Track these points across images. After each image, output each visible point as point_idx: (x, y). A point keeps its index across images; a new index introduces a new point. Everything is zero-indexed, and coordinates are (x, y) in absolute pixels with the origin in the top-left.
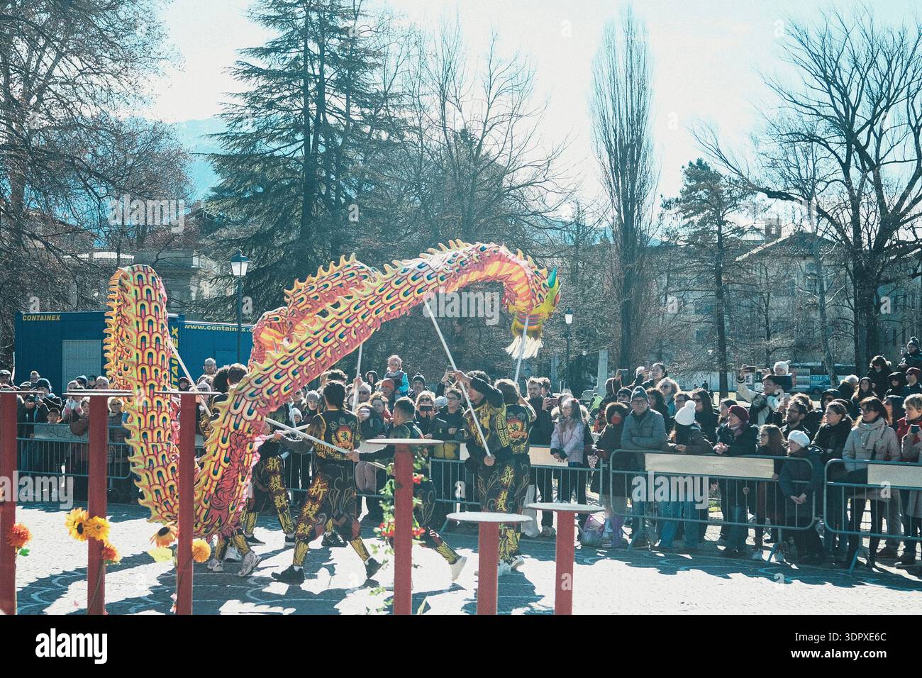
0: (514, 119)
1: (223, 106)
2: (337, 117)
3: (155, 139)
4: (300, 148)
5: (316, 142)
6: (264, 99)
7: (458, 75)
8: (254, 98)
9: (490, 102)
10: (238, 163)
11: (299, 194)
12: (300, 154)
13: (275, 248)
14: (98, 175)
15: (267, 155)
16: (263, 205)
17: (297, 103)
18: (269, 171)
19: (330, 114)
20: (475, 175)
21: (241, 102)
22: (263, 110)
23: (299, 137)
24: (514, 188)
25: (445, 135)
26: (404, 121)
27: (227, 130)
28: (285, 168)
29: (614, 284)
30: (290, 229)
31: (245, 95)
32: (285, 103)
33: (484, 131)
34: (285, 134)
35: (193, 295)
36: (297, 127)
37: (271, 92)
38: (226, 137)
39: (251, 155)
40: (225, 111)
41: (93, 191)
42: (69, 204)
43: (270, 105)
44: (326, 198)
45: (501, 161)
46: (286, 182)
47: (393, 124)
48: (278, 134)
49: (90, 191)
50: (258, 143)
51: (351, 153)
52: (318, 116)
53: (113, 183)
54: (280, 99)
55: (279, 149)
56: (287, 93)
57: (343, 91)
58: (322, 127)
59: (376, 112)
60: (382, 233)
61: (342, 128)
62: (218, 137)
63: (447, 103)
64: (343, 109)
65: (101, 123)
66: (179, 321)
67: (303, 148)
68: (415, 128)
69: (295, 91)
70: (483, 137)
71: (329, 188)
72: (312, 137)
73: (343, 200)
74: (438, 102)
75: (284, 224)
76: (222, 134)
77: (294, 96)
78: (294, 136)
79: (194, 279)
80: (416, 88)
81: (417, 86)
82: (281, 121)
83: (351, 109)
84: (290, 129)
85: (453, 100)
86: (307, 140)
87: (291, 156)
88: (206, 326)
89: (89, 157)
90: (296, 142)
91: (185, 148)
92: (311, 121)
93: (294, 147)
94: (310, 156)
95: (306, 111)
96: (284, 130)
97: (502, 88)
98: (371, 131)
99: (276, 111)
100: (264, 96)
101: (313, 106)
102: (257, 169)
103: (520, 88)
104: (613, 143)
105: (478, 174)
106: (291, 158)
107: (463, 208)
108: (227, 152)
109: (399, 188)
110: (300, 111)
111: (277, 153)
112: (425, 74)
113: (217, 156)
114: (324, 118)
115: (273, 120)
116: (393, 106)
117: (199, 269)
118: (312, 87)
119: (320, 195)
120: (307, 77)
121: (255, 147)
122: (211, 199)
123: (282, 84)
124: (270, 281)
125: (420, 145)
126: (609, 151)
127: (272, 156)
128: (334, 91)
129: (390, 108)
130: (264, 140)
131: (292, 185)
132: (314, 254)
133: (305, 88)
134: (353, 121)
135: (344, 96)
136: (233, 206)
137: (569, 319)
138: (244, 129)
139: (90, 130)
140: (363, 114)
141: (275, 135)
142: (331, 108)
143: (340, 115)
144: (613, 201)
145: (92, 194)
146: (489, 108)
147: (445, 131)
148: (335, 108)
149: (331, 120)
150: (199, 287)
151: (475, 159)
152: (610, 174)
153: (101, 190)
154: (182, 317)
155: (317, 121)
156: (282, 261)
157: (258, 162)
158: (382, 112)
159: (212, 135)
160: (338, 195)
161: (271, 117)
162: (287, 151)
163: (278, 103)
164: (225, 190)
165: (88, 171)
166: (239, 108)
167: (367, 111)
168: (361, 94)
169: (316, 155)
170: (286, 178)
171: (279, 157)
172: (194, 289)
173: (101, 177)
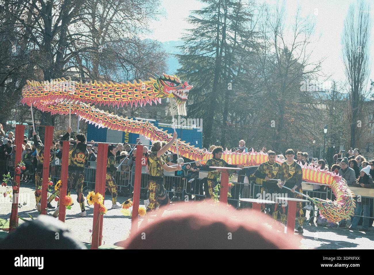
0: (306, 44)
1: (183, 35)
2: (230, 40)
3: (153, 47)
4: (215, 53)
5: (221, 51)
6: (201, 32)
7: (282, 24)
8: (196, 32)
9: (296, 36)
10: (188, 59)
11: (213, 73)
12: (214, 56)
13: (202, 96)
14: (128, 61)
15: (201, 56)
16: (198, 77)
17: (214, 34)
18: (201, 63)
19: (228, 39)
20: (288, 67)
21: (191, 33)
22: (200, 37)
23: (215, 49)
24: (304, 73)
25: (276, 49)
26: (259, 44)
27: (184, 44)
28: (208, 61)
29: (348, 117)
30: (208, 88)
31: (192, 30)
32: (209, 34)
33: (293, 49)
34: (209, 47)
35: (166, 114)
36: (214, 44)
37: (203, 29)
38: (183, 48)
39: (194, 56)
40: (183, 37)
41: (125, 68)
42: (116, 73)
43: (203, 35)
44: (224, 75)
45: (300, 61)
46: (208, 68)
47: (254, 45)
48: (206, 47)
49: (124, 68)
50: (197, 50)
51: (236, 56)
52: (223, 40)
53: (134, 65)
54: (207, 32)
55: (205, 53)
56: (210, 30)
57: (234, 30)
58: (224, 44)
59: (247, 39)
60: (247, 91)
61: (233, 46)
62: (180, 47)
63: (277, 36)
64: (234, 37)
65: (132, 40)
66: (156, 123)
67: (216, 53)
68: (263, 46)
69: (214, 29)
70: (292, 51)
71: (226, 71)
72: (220, 49)
73: (232, 76)
74: (274, 35)
75: (206, 85)
76: (182, 46)
77: (213, 31)
78: (212, 48)
79: (167, 108)
80: (264, 29)
81: (265, 28)
82: (207, 41)
83: (237, 37)
84: (211, 45)
85: (280, 35)
86: (217, 50)
87: (210, 56)
88: (168, 126)
89: (125, 53)
90: (213, 51)
91: (166, 52)
92: (220, 42)
93: (212, 53)
94: (219, 57)
95: (217, 37)
96: (208, 45)
97: (301, 30)
98: (245, 47)
99: (205, 37)
100: (200, 31)
101: (221, 36)
102: (196, 61)
103: (309, 30)
104: (351, 56)
105: (289, 67)
106: (211, 58)
107: (282, 81)
108: (183, 54)
109: (256, 72)
110: (216, 38)
111: (204, 55)
112: (269, 23)
113: (179, 55)
114: (225, 41)
115: (204, 41)
116: (254, 37)
117: (169, 103)
118: (221, 28)
119: (222, 74)
120: (219, 24)
121: (195, 52)
122: (176, 74)
123: (208, 26)
124: (199, 109)
125: (265, 54)
126: (349, 60)
127: (202, 56)
128: (230, 30)
129: (253, 38)
130: (199, 50)
131: (211, 69)
132: (218, 98)
133: (218, 28)
134: (238, 43)
135: (234, 32)
136: (185, 77)
137: (326, 131)
138: (191, 45)
139: (126, 43)
140: (242, 40)
141: (204, 47)
142: (229, 37)
143: (232, 40)
144: (349, 81)
145: (125, 69)
146: (295, 39)
147: (276, 48)
148: (230, 37)
149: (228, 42)
150: (169, 110)
151: (288, 60)
152: (349, 70)
153: (128, 68)
154: (157, 121)
155: (222, 42)
156: (204, 101)
157: (196, 59)
158: (250, 39)
159: (178, 47)
160: (229, 74)
161: (203, 40)
162: (209, 54)
163: (206, 34)
164: (182, 70)
165: (124, 59)
166: (189, 36)
167: (244, 39)
168: (242, 31)
169: (221, 56)
170: (208, 66)
171: (205, 57)
172: (167, 112)
173: (129, 62)
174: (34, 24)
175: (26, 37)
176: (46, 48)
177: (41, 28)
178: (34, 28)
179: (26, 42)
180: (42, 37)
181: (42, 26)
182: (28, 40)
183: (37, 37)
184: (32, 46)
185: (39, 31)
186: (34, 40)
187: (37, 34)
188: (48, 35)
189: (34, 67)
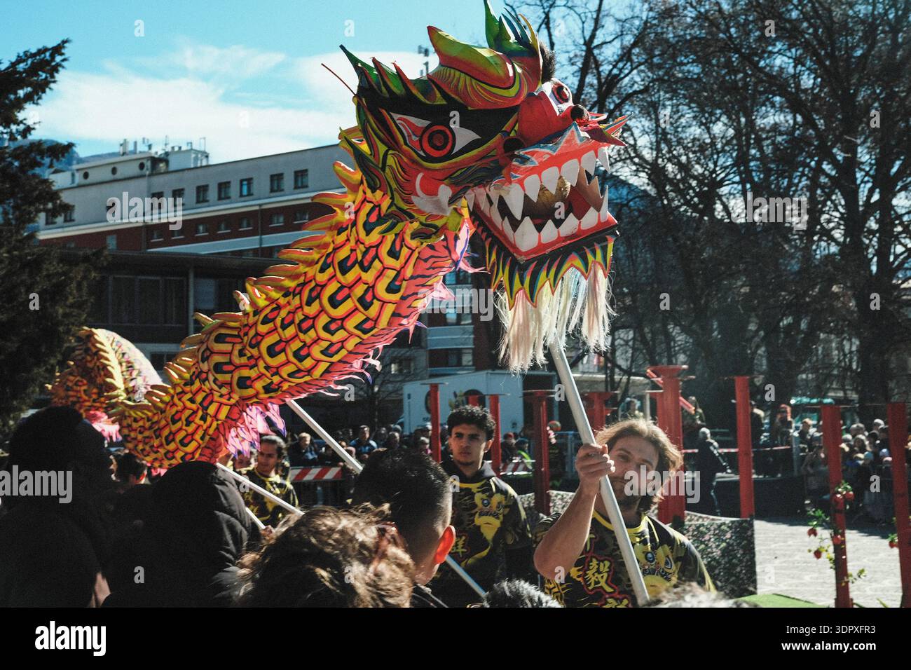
174: (824, 205)
175: (809, 233)
176: (853, 248)
177: (838, 211)
178: (824, 212)
179: (813, 242)
180: (842, 227)
181: (840, 208)
182: (816, 238)
183: (833, 229)
184: (824, 249)
185: (836, 217)
186: (827, 234)
187: (832, 225)
188: (854, 221)
189: (833, 289)
